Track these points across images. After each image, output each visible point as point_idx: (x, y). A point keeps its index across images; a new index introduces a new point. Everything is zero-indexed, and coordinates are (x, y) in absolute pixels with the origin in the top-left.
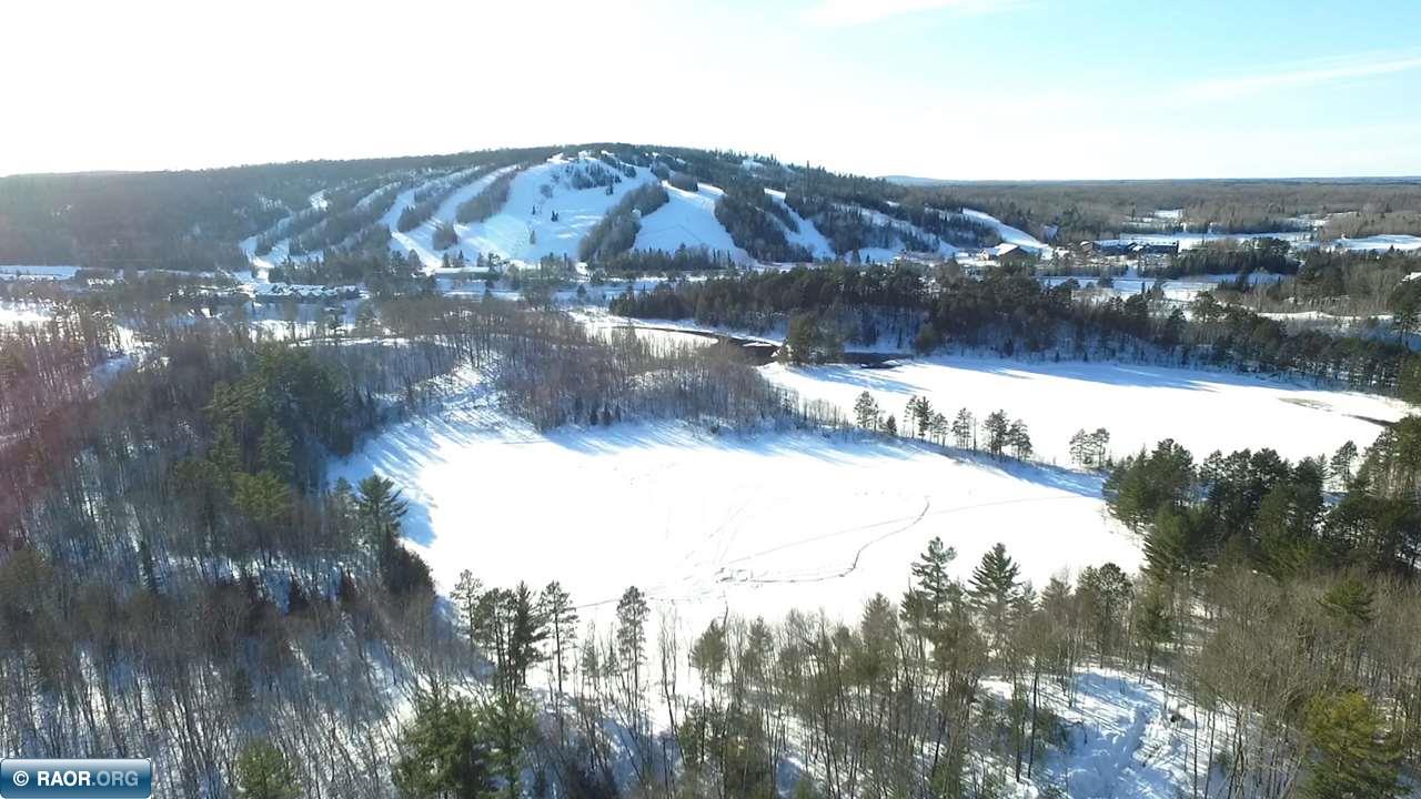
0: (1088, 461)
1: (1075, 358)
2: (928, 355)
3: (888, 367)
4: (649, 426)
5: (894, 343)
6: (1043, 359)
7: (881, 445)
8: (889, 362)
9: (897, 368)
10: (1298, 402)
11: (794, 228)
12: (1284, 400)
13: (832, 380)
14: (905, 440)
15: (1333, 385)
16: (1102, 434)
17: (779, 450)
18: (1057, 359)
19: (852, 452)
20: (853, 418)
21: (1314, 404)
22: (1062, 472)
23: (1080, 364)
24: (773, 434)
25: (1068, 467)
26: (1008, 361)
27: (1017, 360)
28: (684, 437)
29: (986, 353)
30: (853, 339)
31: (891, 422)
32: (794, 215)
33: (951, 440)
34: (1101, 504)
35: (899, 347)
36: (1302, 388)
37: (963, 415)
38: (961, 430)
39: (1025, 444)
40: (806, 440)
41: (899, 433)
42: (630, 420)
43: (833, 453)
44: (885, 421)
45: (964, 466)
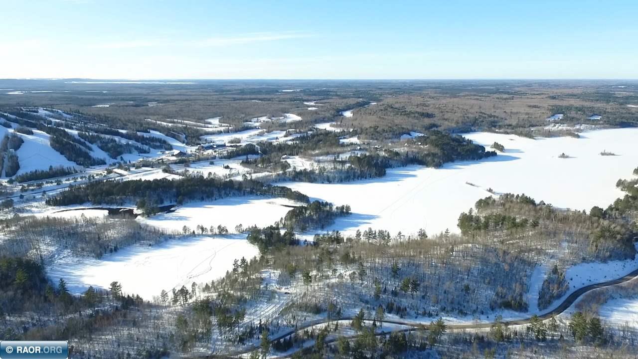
0: (239, 231)
1: (220, 198)
2: (182, 204)
3: (174, 211)
4: (128, 248)
5: (169, 202)
6: (212, 200)
7: (194, 238)
8: (172, 209)
9: (176, 211)
10: (270, 203)
11: (90, 149)
12: (267, 203)
13: (162, 220)
14: (199, 235)
15: (274, 196)
16: (241, 225)
17: (171, 246)
18: (216, 199)
19: (188, 242)
20: (182, 232)
21: (273, 203)
22: (235, 235)
23: (221, 200)
24: (165, 242)
25: (235, 233)
26: (204, 202)
27: (206, 201)
28: (141, 249)
29: (197, 200)
30: (156, 202)
31: (194, 232)
32: (87, 143)
33: (210, 233)
34: (247, 240)
35: (171, 202)
36: (269, 198)
37: (212, 227)
38: (211, 231)
39: (227, 231)
40: (174, 242)
41: (196, 233)
42: (121, 248)
43: (185, 243)
44: (192, 232)
45: (215, 239)
